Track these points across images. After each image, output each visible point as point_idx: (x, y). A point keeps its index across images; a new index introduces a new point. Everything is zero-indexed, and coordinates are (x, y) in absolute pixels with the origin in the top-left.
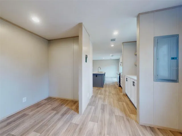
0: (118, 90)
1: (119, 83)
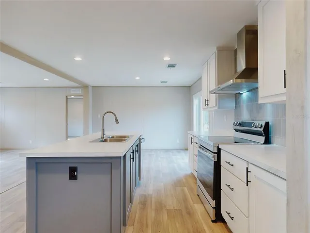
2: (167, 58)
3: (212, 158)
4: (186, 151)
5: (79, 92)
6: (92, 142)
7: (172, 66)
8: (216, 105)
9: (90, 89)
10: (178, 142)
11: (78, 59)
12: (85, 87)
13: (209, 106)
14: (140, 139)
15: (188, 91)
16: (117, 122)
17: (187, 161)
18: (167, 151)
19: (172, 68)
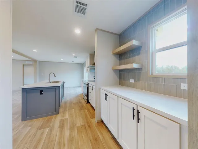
0: (86, 111)
1: (87, 98)
3: (86, 86)
5: (31, 63)
6: (46, 83)
9: (38, 62)
11: (35, 51)
12: (35, 61)
13: (88, 71)
14: (64, 82)
16: (55, 76)
19: (76, 58)
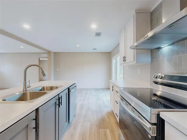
2: (94, 26)
4: (108, 91)
7: (98, 34)
8: (134, 60)
9: (52, 54)
10: (103, 84)
13: (126, 61)
15: (109, 55)
17: (109, 98)
18: (97, 90)
19: (99, 37)
